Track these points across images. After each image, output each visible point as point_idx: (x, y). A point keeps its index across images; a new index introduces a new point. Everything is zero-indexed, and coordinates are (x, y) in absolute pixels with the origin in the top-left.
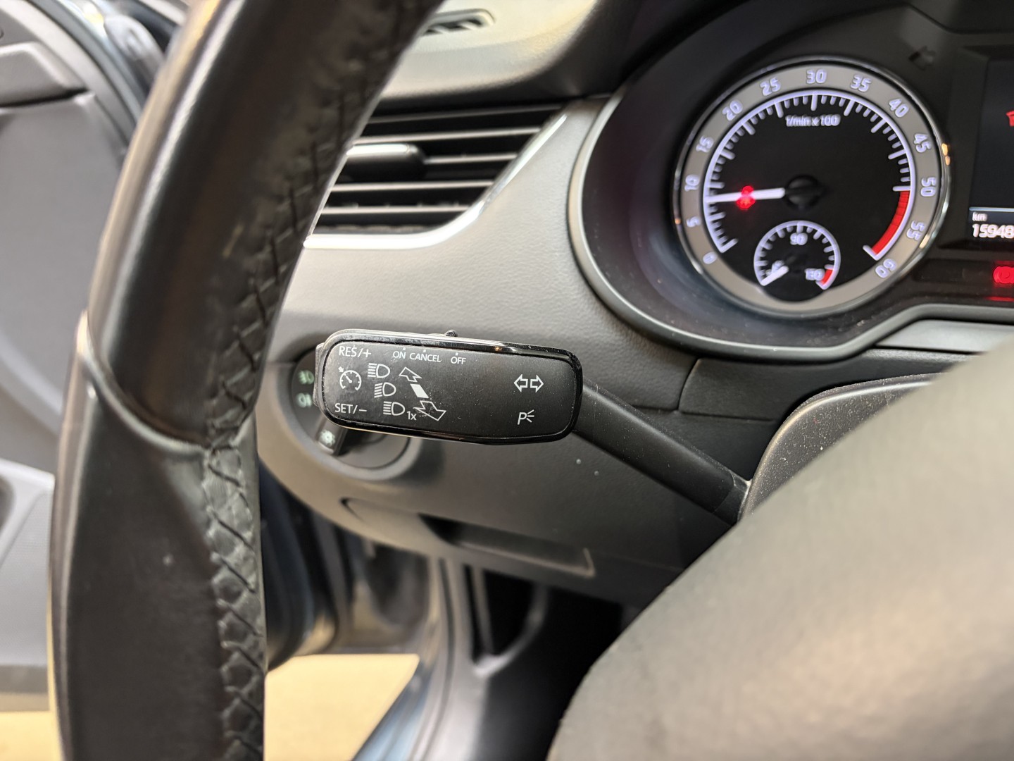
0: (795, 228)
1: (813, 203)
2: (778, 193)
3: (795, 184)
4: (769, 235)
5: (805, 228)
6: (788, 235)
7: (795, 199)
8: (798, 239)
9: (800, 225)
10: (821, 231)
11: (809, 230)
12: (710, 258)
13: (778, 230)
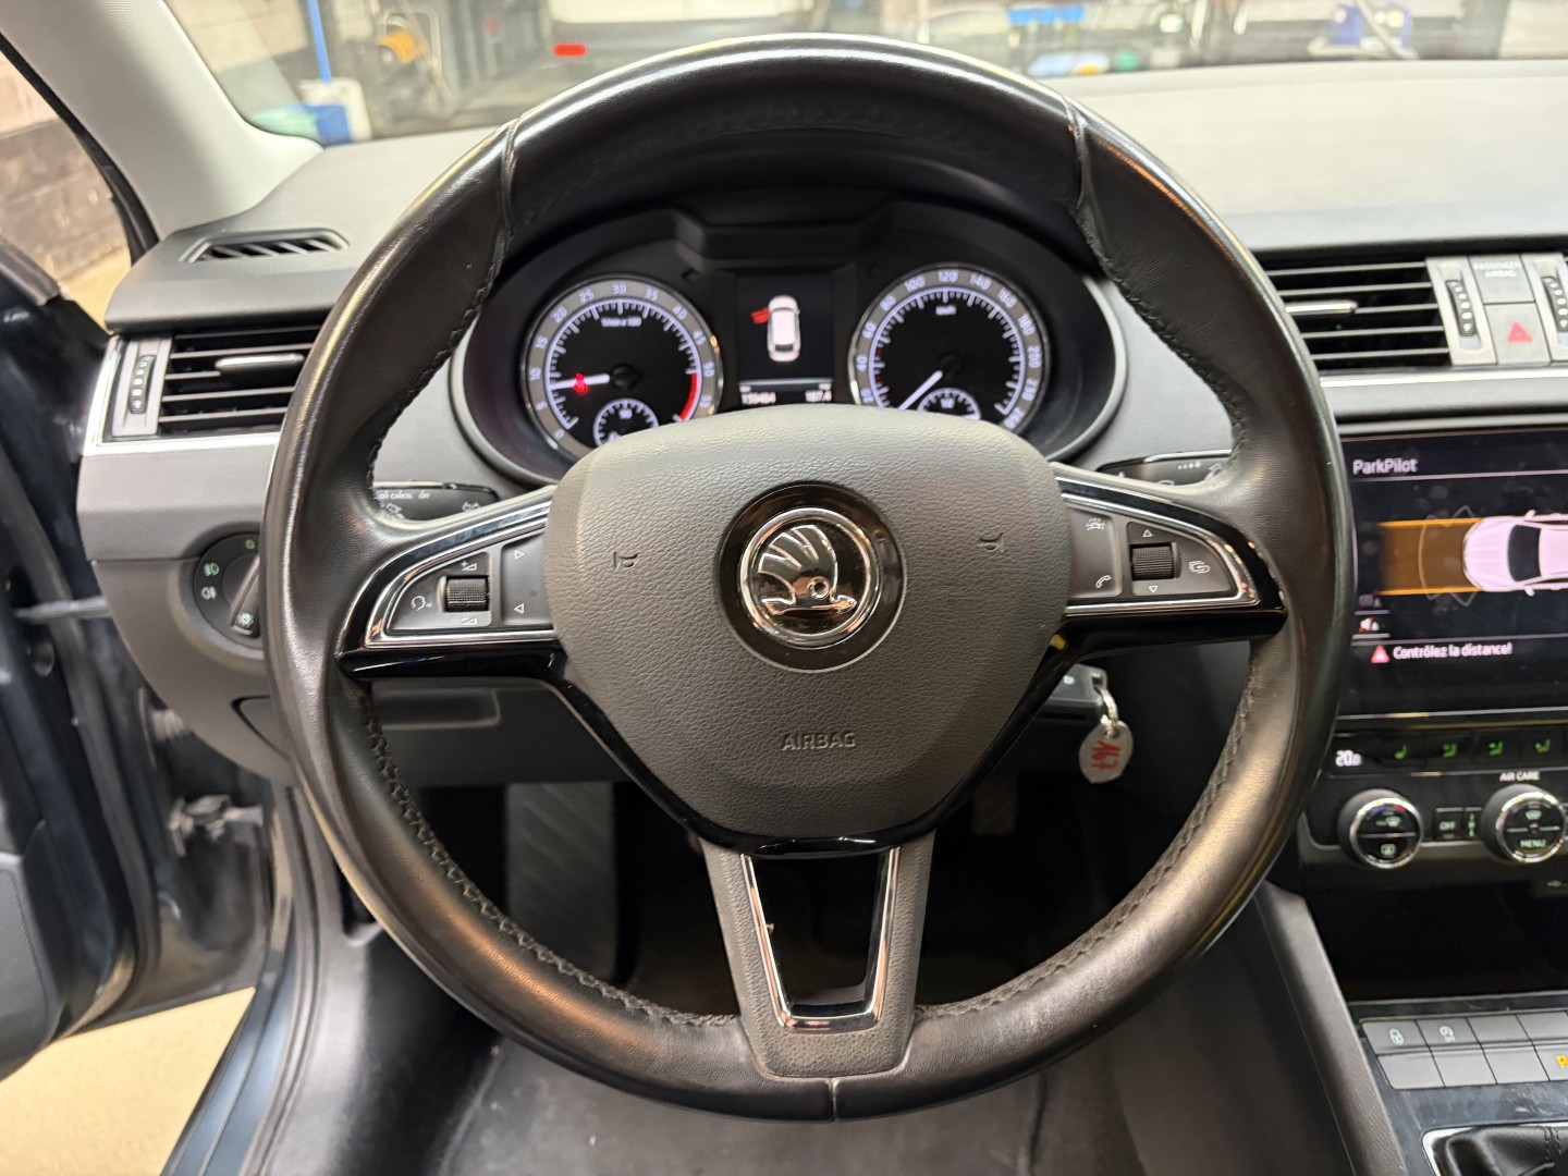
0: (621, 406)
1: (632, 385)
2: (604, 379)
3: (617, 371)
4: (603, 412)
5: (629, 406)
6: (617, 411)
7: (619, 383)
8: (626, 414)
9: (625, 402)
10: (641, 406)
11: (633, 406)
12: (560, 434)
13: (609, 407)
